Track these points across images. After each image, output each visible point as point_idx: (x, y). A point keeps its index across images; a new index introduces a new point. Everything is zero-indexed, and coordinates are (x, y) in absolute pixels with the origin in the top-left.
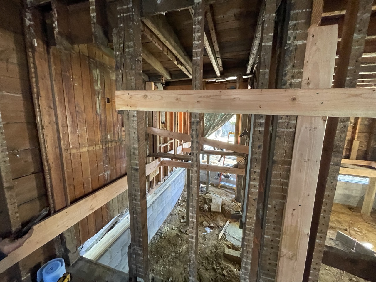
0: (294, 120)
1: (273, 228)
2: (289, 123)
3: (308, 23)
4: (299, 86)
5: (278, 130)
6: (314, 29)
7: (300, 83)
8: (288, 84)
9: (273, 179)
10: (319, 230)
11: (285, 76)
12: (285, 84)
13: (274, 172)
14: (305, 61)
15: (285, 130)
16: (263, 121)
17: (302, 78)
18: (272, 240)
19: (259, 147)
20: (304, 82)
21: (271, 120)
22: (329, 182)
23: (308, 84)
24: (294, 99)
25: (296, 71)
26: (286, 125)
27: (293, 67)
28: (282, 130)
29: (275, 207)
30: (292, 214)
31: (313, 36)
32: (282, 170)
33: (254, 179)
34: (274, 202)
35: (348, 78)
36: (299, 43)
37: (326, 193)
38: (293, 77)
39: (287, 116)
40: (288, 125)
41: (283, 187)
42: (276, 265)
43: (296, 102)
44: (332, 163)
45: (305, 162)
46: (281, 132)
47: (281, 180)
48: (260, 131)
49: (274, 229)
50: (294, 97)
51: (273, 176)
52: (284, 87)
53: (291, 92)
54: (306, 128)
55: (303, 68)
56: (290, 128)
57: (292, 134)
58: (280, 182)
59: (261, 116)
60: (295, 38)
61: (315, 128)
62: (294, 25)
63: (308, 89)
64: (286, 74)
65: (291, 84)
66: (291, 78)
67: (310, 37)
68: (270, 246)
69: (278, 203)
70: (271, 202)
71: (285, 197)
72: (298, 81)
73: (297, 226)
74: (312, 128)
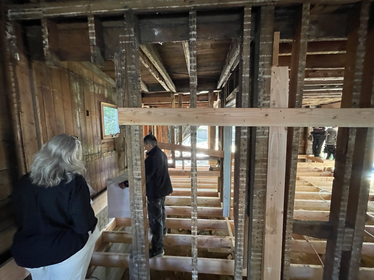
0: (267, 129)
3: (271, 64)
4: (268, 106)
5: (257, 138)
6: (274, 68)
7: (269, 104)
8: (261, 104)
9: (256, 174)
10: (288, 208)
11: (259, 99)
12: (259, 104)
13: (256, 169)
14: (271, 89)
15: (262, 137)
16: (246, 131)
17: (270, 101)
18: (258, 222)
19: (245, 150)
20: (272, 103)
21: (252, 130)
22: (292, 172)
23: (274, 104)
24: (267, 115)
25: (266, 95)
26: (262, 133)
27: (264, 92)
28: (259, 137)
29: (259, 196)
30: (271, 198)
31: (274, 73)
32: (262, 167)
33: (243, 176)
34: (258, 192)
35: (297, 101)
36: (266, 76)
37: (291, 180)
38: (264, 99)
39: (263, 127)
40: (263, 133)
41: (264, 179)
42: (262, 242)
43: (268, 117)
45: (276, 159)
46: (260, 138)
47: (262, 174)
48: (244, 138)
49: (259, 213)
50: (267, 113)
51: (256, 171)
53: (264, 110)
54: (275, 135)
55: (270, 94)
56: (265, 136)
57: (267, 140)
58: (261, 176)
59: (245, 128)
60: (264, 73)
61: (281, 135)
62: (263, 65)
63: (274, 108)
64: (260, 97)
65: (263, 105)
66: (263, 100)
67: (272, 73)
68: (257, 227)
69: (261, 192)
70: (256, 192)
71: (265, 187)
72: (267, 102)
73: (275, 207)
74: (279, 135)
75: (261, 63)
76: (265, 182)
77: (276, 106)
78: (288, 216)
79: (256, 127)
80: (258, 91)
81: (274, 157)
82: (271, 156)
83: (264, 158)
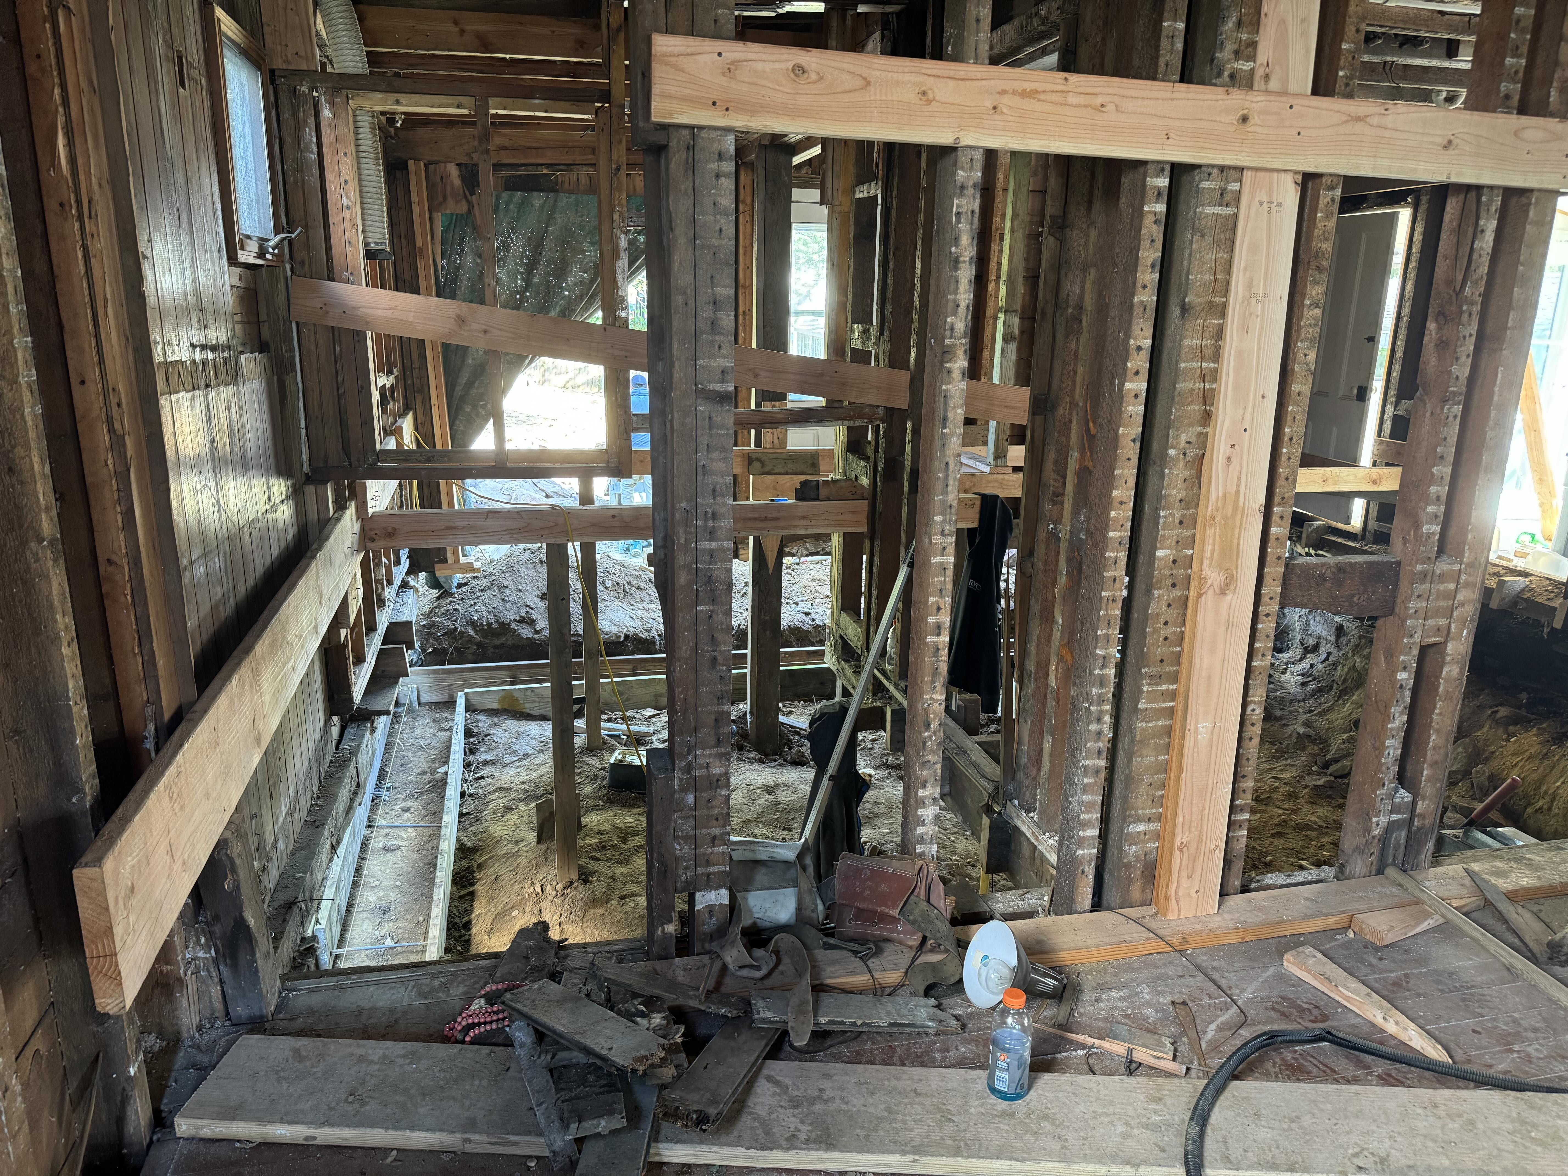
0: (1236, 179)
1: (1177, 521)
2: (1225, 189)
4: (1249, 81)
5: (1199, 213)
7: (1252, 73)
8: (1226, 74)
9: (1182, 365)
10: (1277, 499)
11: (1221, 50)
12: (1219, 74)
13: (1186, 342)
14: (1263, 13)
15: (1218, 210)
16: (1164, 181)
17: (1254, 61)
18: (1174, 561)
19: (1152, 266)
20: (1260, 72)
23: (1267, 77)
24: (1245, 119)
25: (1245, 37)
26: (1217, 195)
27: (1239, 24)
28: (1209, 210)
29: (1184, 454)
30: (1227, 459)
32: (1206, 334)
33: (1137, 373)
34: (1183, 438)
35: (1341, 73)
37: (1295, 387)
38: (1237, 53)
39: (1222, 168)
40: (1222, 194)
41: (1207, 386)
42: (1180, 639)
43: (1248, 127)
44: (1307, 302)
45: (1258, 301)
46: (1207, 216)
47: (1204, 365)
48: (1155, 214)
49: (1182, 523)
50: (1245, 112)
51: (1183, 354)
52: (1218, 81)
53: (1237, 99)
54: (1261, 203)
55: (1257, 32)
56: (1227, 206)
57: (1230, 224)
58: (1199, 371)
59: (1161, 167)
61: (1279, 205)
63: (1268, 92)
64: (1222, 43)
65: (1232, 76)
66: (1233, 56)
68: (1169, 582)
69: (1193, 440)
70: (1177, 437)
71: (1207, 417)
72: (1246, 66)
73: (1237, 492)
74: (1273, 206)
76: (1208, 398)
77: (1273, 85)
80: (1220, 15)
81: (1250, 294)
82: (1241, 289)
83: (1217, 299)
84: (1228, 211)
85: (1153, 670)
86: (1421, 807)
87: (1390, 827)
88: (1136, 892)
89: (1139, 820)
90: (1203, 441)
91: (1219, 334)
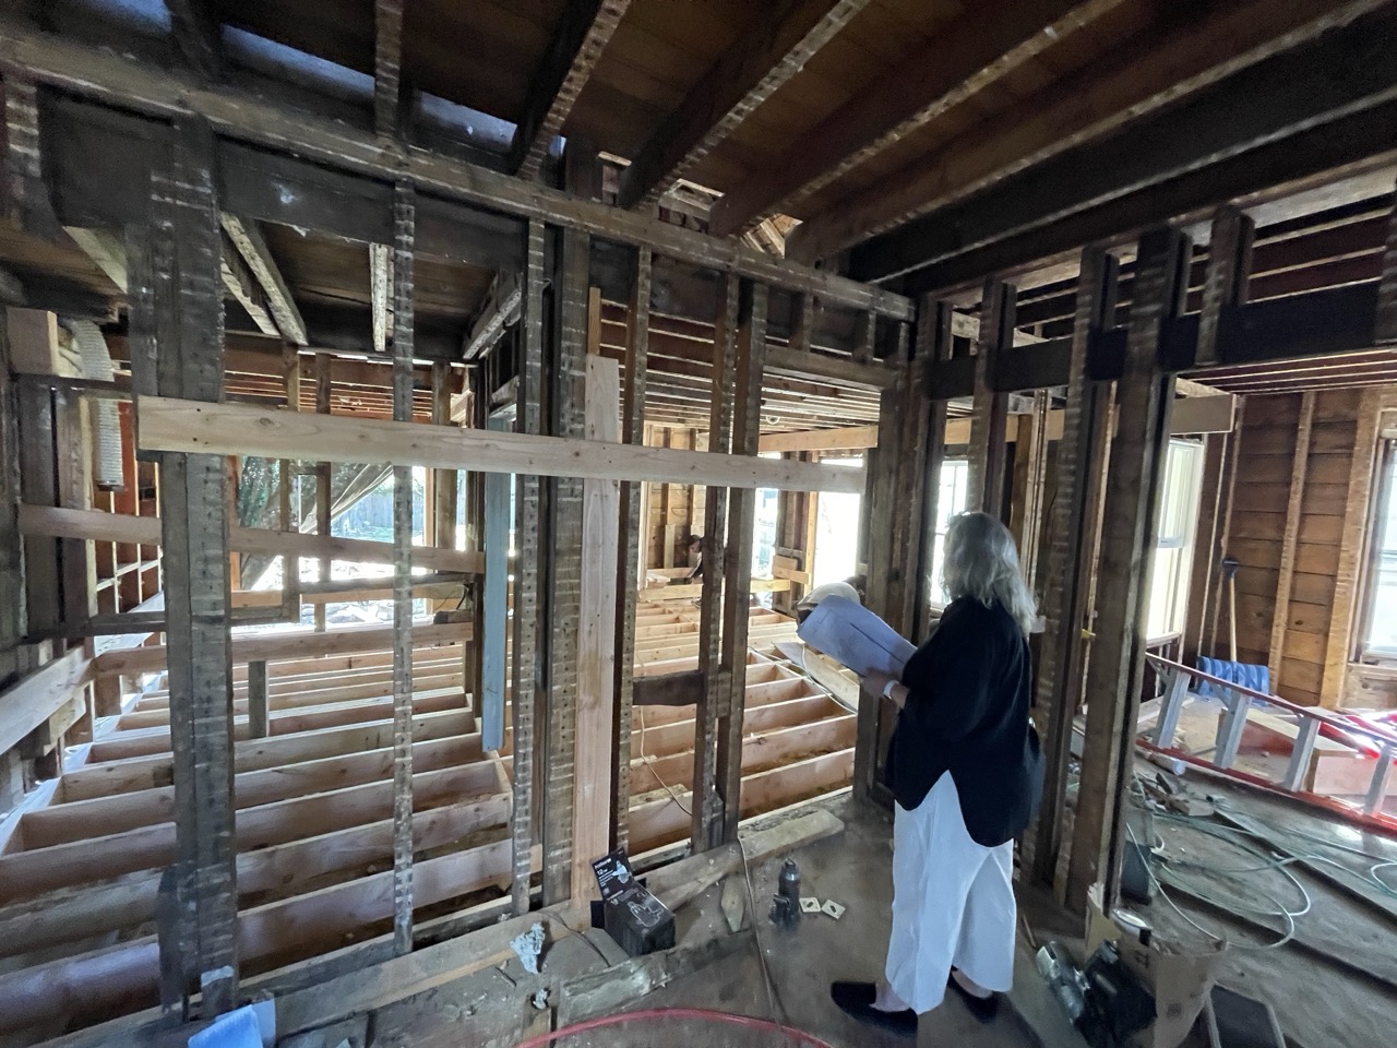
0: (579, 484)
1: (564, 668)
2: (573, 489)
3: (586, 350)
4: (581, 435)
5: (561, 501)
6: (592, 358)
7: (583, 430)
8: (567, 430)
9: (558, 582)
10: (624, 650)
11: (562, 418)
12: (564, 429)
13: (559, 570)
14: (586, 401)
15: (570, 499)
16: (535, 485)
17: (584, 424)
18: (565, 691)
19: (533, 529)
20: (588, 430)
21: (548, 485)
23: (593, 433)
24: (577, 454)
25: (576, 412)
26: (569, 491)
27: (573, 406)
28: (565, 499)
29: (565, 631)
30: (590, 632)
31: (592, 368)
32: (571, 565)
33: (529, 588)
34: (563, 622)
36: (576, 373)
37: (628, 590)
38: (573, 420)
39: (571, 479)
40: (572, 492)
41: (575, 592)
42: (573, 736)
43: (579, 458)
44: (629, 545)
45: (600, 547)
46: (565, 502)
47: (572, 581)
48: (532, 502)
49: (567, 669)
50: (578, 450)
51: (557, 576)
52: (561, 434)
53: (572, 444)
54: (596, 496)
55: (584, 410)
56: (576, 497)
57: (579, 506)
58: (568, 584)
59: (533, 478)
60: (571, 365)
61: (606, 496)
62: (569, 348)
63: (593, 440)
64: (564, 415)
65: (571, 431)
66: (570, 421)
67: (589, 368)
68: (562, 704)
69: (569, 622)
70: (558, 622)
71: (577, 609)
72: (580, 427)
73: (597, 649)
74: (604, 497)
75: (565, 344)
76: (577, 598)
77: (597, 436)
78: (624, 667)
79: (557, 478)
80: (560, 402)
81: (595, 544)
82: (588, 540)
83: (576, 546)
84: (575, 500)
85: (558, 756)
86: (728, 807)
87: (712, 823)
88: (559, 893)
89: (556, 848)
90: (576, 622)
91: (579, 564)
